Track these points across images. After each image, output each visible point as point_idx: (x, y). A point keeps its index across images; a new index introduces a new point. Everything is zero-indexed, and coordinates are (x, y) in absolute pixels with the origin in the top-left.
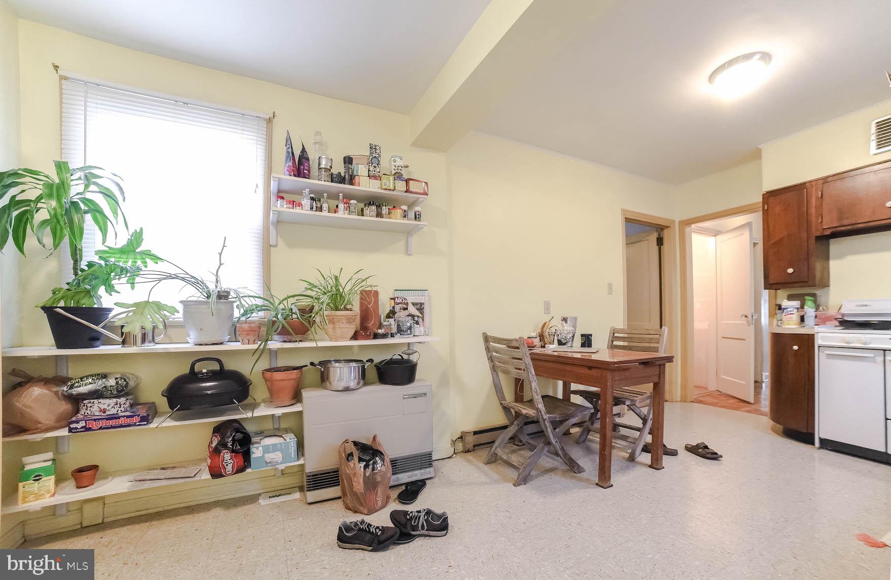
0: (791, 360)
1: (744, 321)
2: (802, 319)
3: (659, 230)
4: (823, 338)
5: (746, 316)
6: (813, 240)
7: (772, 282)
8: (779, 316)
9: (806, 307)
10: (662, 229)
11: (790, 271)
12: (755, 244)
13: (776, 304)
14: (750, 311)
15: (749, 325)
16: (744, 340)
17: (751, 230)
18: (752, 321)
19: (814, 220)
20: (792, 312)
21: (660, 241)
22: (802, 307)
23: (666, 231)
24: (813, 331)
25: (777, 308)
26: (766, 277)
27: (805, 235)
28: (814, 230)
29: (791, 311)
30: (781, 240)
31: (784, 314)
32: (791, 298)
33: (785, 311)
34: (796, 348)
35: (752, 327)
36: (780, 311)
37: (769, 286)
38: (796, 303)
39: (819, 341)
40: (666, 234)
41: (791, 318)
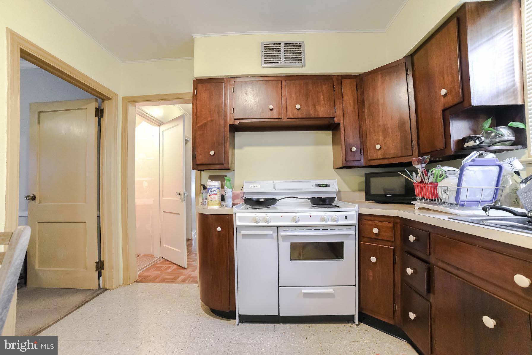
0: (215, 241)
1: (178, 198)
2: (223, 198)
3: (100, 100)
4: (241, 218)
5: (180, 194)
6: (228, 128)
7: (198, 163)
8: (204, 196)
9: (225, 187)
10: (103, 100)
11: (212, 153)
12: (187, 141)
13: (202, 184)
14: (182, 190)
15: (182, 202)
16: (179, 214)
17: (184, 121)
18: (184, 197)
19: (228, 110)
20: (215, 193)
21: (99, 113)
22: (222, 187)
23: (106, 102)
24: (233, 211)
25: (202, 187)
26: (194, 157)
27: (222, 122)
28: (228, 119)
29: (214, 191)
30: (206, 124)
31: (209, 194)
32: (212, 178)
33: (210, 191)
34: (219, 229)
35: (184, 203)
36: (204, 191)
37: (195, 167)
38: (217, 183)
39: (237, 222)
40: (107, 107)
41: (215, 198)
